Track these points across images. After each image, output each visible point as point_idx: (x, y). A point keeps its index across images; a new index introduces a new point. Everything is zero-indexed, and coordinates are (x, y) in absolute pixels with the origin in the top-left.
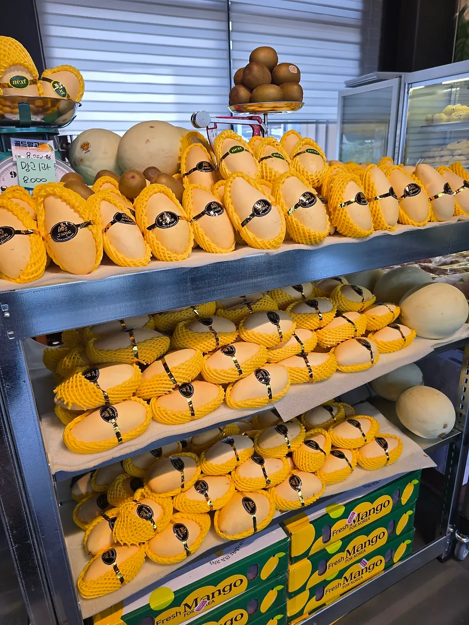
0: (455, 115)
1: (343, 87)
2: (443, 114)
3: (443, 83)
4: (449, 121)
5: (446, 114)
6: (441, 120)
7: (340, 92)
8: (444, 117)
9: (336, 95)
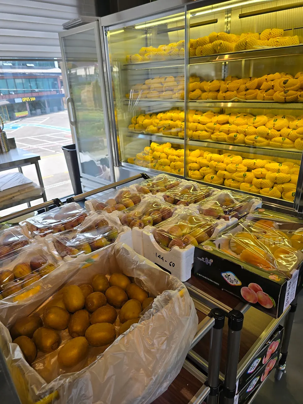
0: (147, 55)
1: (61, 29)
2: (137, 54)
3: (136, 28)
4: (144, 61)
5: (141, 54)
6: (137, 60)
7: (60, 33)
8: (140, 57)
9: (56, 35)
